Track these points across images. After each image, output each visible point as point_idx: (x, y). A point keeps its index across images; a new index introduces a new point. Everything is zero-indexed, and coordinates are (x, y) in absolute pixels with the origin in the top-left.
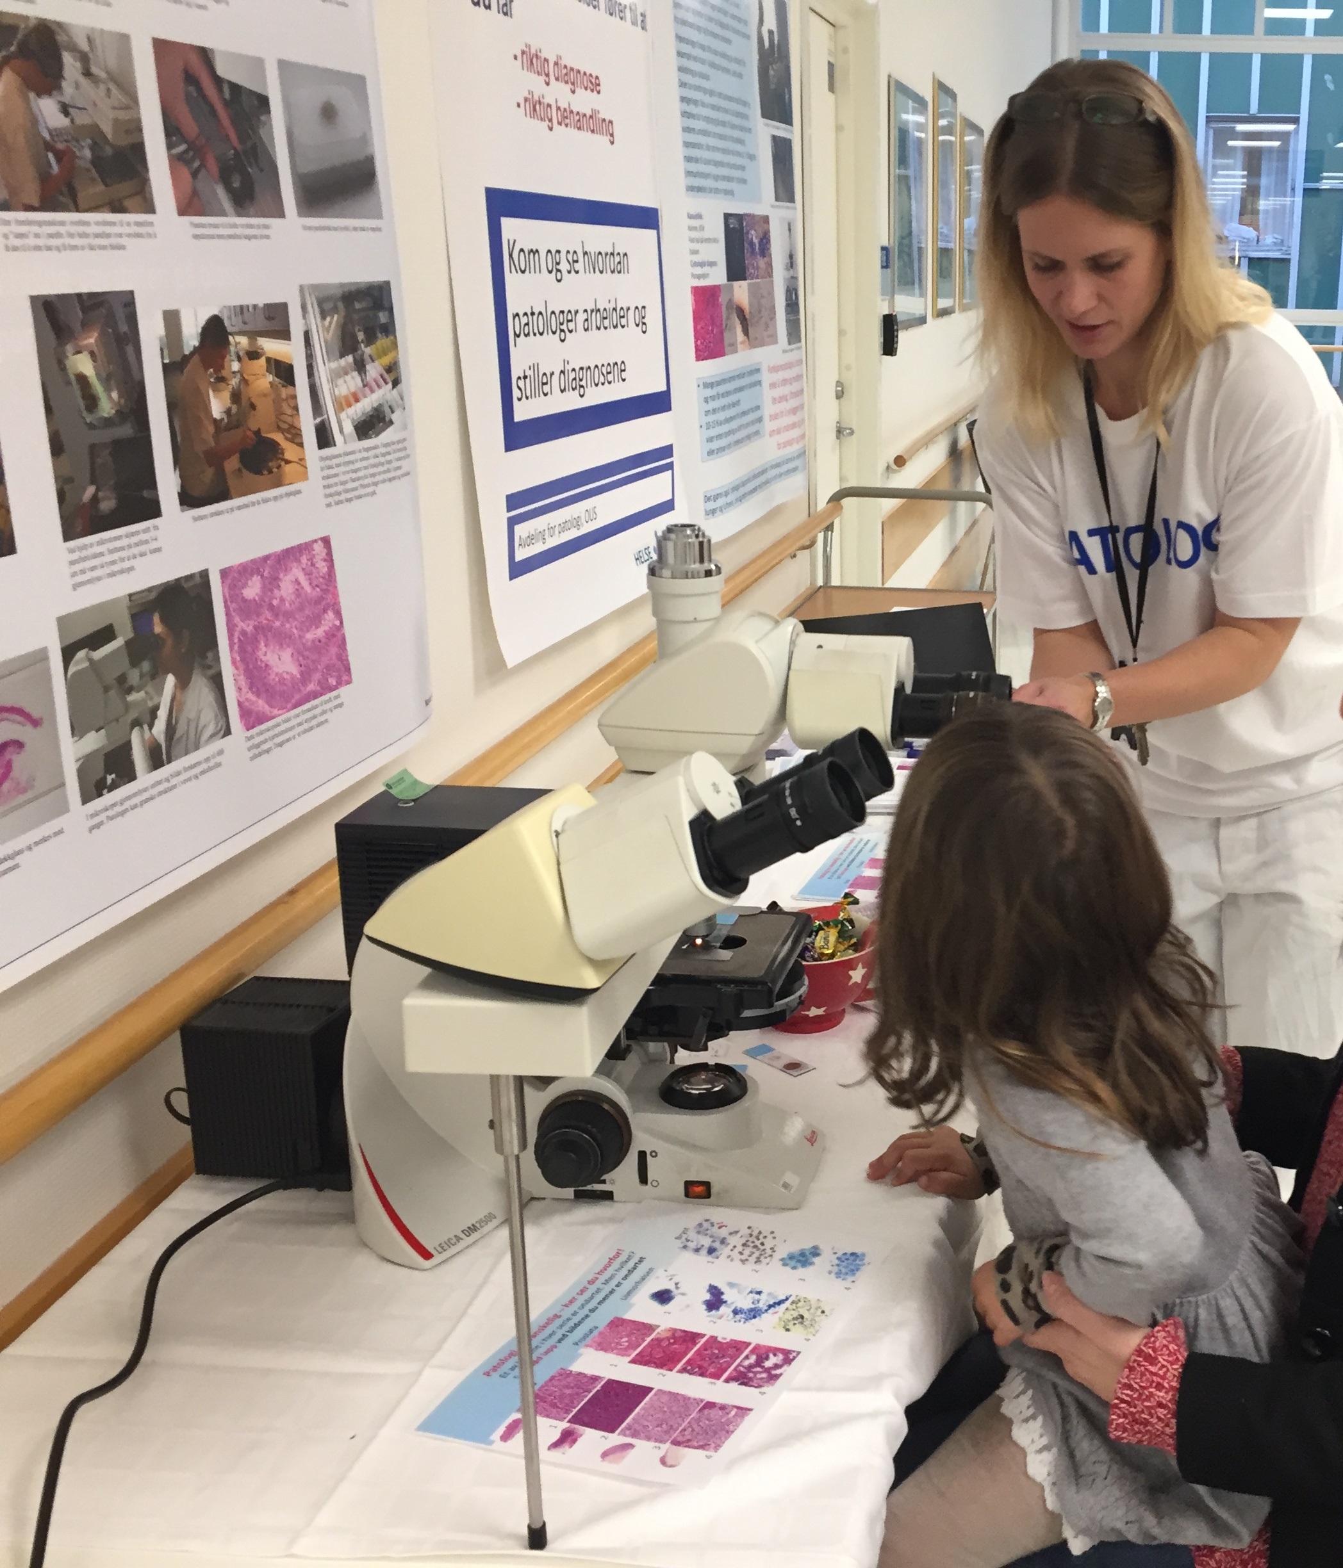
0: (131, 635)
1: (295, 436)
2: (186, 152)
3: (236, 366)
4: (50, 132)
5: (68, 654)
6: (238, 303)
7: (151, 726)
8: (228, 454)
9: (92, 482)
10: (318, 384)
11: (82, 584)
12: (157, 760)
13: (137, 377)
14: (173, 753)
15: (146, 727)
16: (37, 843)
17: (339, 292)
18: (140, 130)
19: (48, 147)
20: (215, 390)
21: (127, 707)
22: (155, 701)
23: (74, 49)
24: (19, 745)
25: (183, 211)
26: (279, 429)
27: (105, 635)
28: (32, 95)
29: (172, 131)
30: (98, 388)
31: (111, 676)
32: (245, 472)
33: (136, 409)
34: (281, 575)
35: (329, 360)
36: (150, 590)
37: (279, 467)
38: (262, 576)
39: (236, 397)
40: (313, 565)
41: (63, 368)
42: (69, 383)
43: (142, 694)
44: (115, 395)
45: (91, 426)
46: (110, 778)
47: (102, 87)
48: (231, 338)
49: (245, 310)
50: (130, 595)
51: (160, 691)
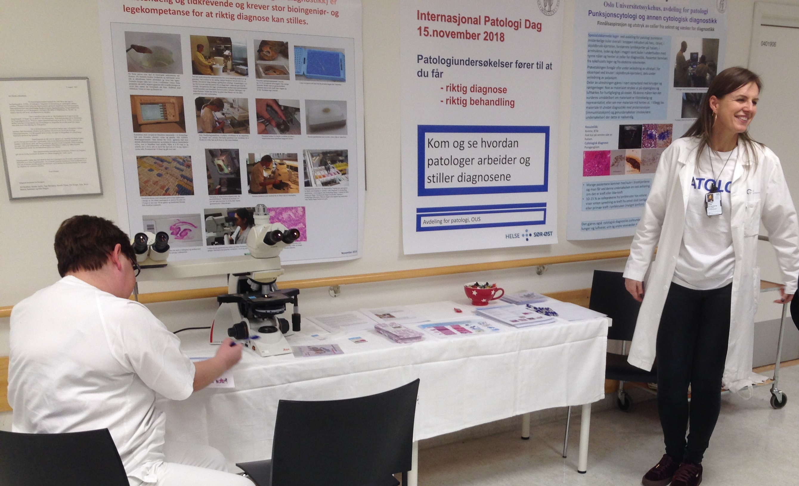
0: (227, 216)
1: (296, 183)
2: (264, 121)
3: (274, 166)
4: (218, 118)
5: (206, 216)
6: (277, 152)
7: (231, 235)
8: (269, 184)
9: (220, 184)
10: (308, 171)
11: (212, 204)
12: (231, 242)
13: (237, 166)
14: (237, 242)
15: (229, 235)
16: (192, 249)
17: (321, 152)
18: (248, 117)
19: (216, 121)
20: (265, 170)
21: (224, 230)
22: (233, 231)
23: (228, 102)
24: (190, 230)
25: (260, 133)
26: (289, 180)
27: (220, 215)
28: (213, 112)
29: (259, 116)
30: (224, 167)
31: (219, 223)
32: (274, 189)
33: (237, 172)
34: (283, 213)
35: (314, 167)
36: (235, 208)
37: (288, 189)
38: (276, 212)
39: (273, 172)
40: (297, 212)
41: (213, 162)
42: (215, 165)
43: (229, 228)
44: (230, 169)
45: (221, 174)
46: (216, 243)
47: (236, 109)
48: (273, 160)
49: (279, 155)
50: (228, 209)
51: (235, 229)
